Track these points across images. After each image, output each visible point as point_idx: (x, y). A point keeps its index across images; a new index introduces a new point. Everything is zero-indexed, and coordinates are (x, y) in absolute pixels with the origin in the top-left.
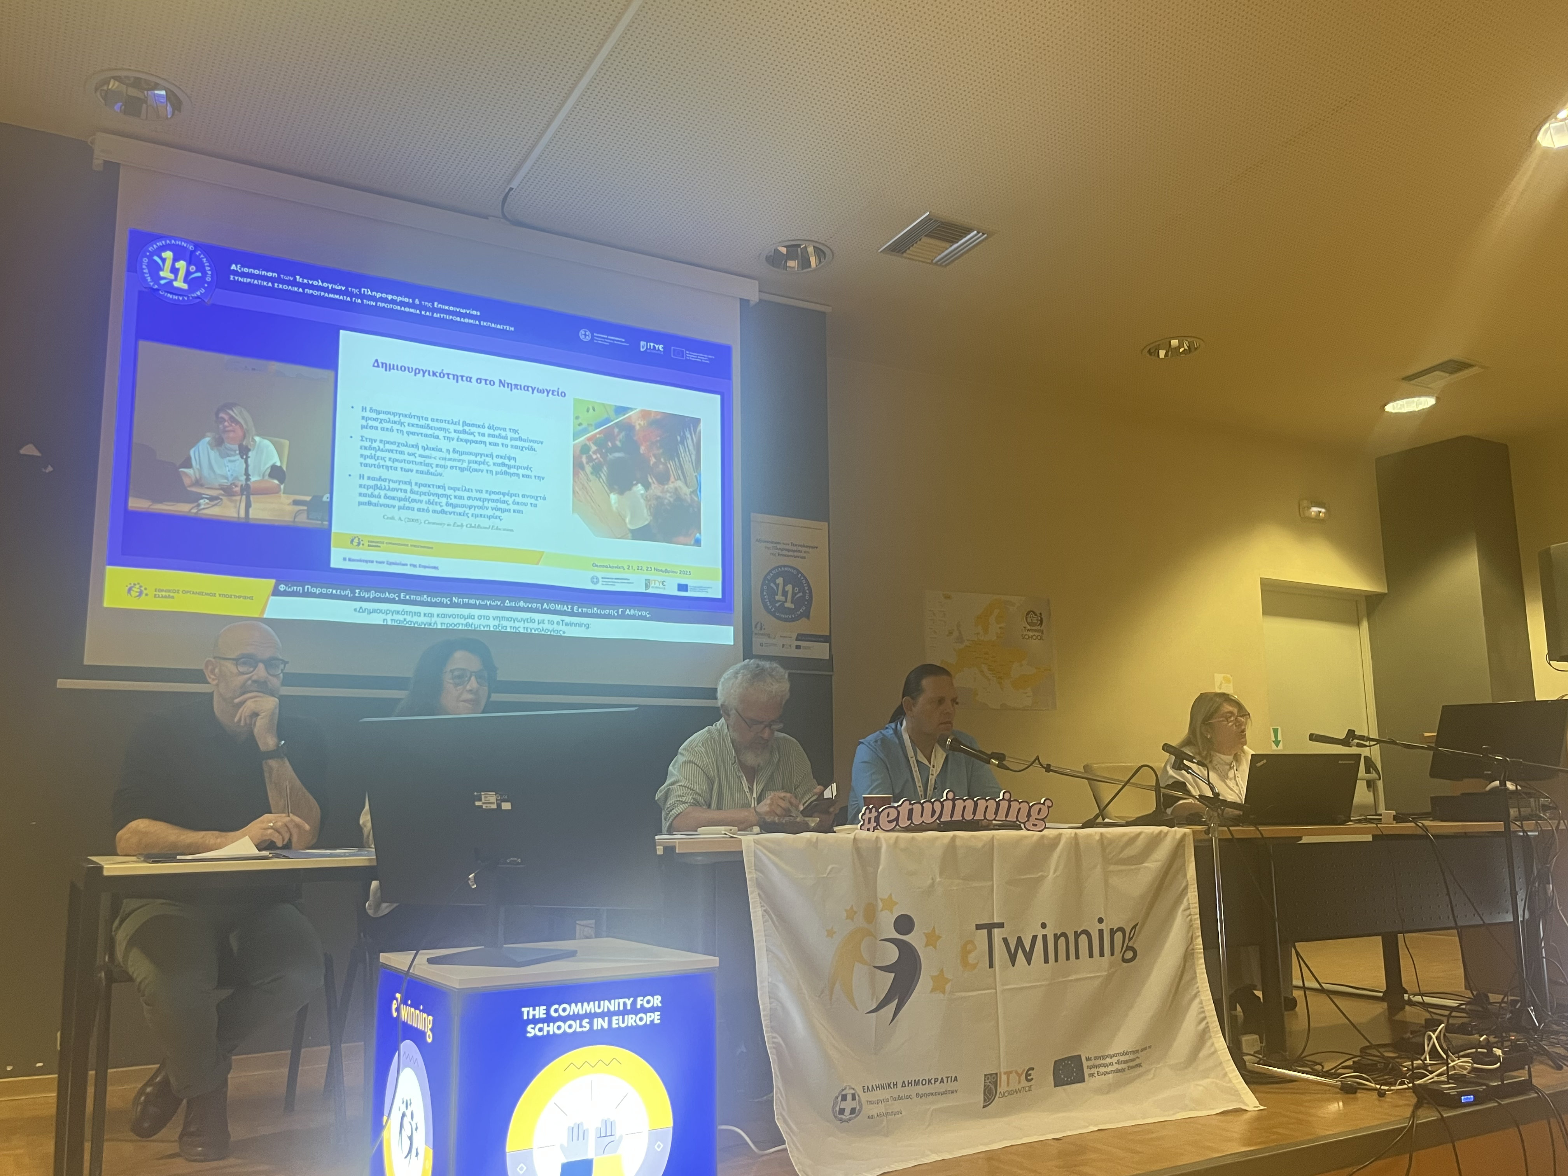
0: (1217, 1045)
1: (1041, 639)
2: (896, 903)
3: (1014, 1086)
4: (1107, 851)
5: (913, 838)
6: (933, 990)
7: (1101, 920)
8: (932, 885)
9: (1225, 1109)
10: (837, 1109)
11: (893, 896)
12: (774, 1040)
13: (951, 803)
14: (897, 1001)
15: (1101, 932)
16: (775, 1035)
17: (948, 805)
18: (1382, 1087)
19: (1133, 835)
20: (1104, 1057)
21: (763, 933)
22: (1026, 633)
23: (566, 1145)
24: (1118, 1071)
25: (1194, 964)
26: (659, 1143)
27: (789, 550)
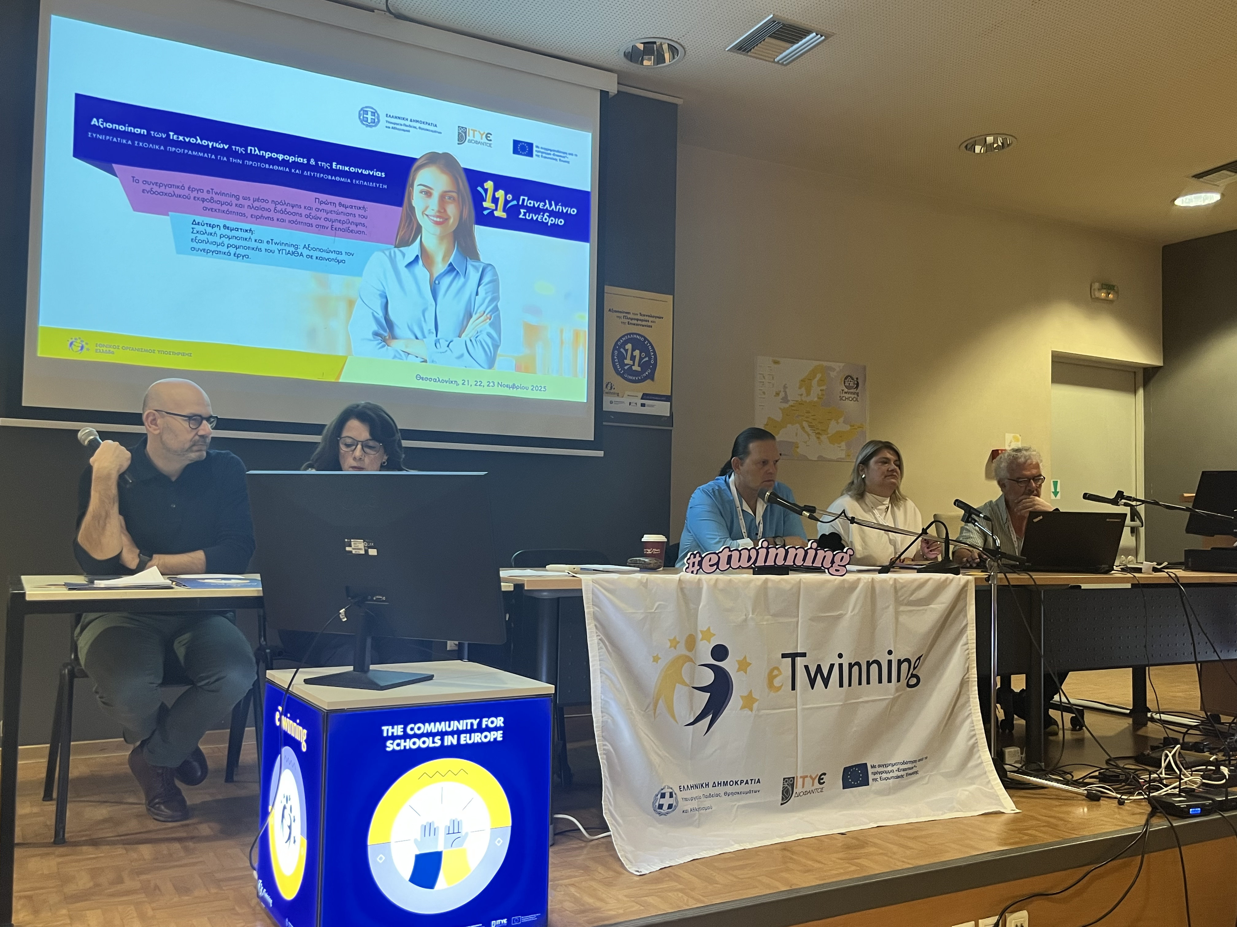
0: (983, 758)
1: (857, 400)
2: (714, 635)
3: (808, 787)
4: (899, 594)
5: (730, 580)
6: (742, 708)
7: (890, 653)
8: (745, 620)
9: (987, 811)
10: (657, 804)
11: (711, 629)
12: (605, 747)
13: (765, 550)
14: (711, 716)
15: (890, 662)
16: (605, 743)
17: (763, 552)
18: (1123, 797)
19: (922, 580)
20: (886, 766)
21: (598, 658)
22: (844, 395)
23: (419, 840)
24: (898, 777)
25: (968, 690)
26: (499, 839)
27: (637, 320)
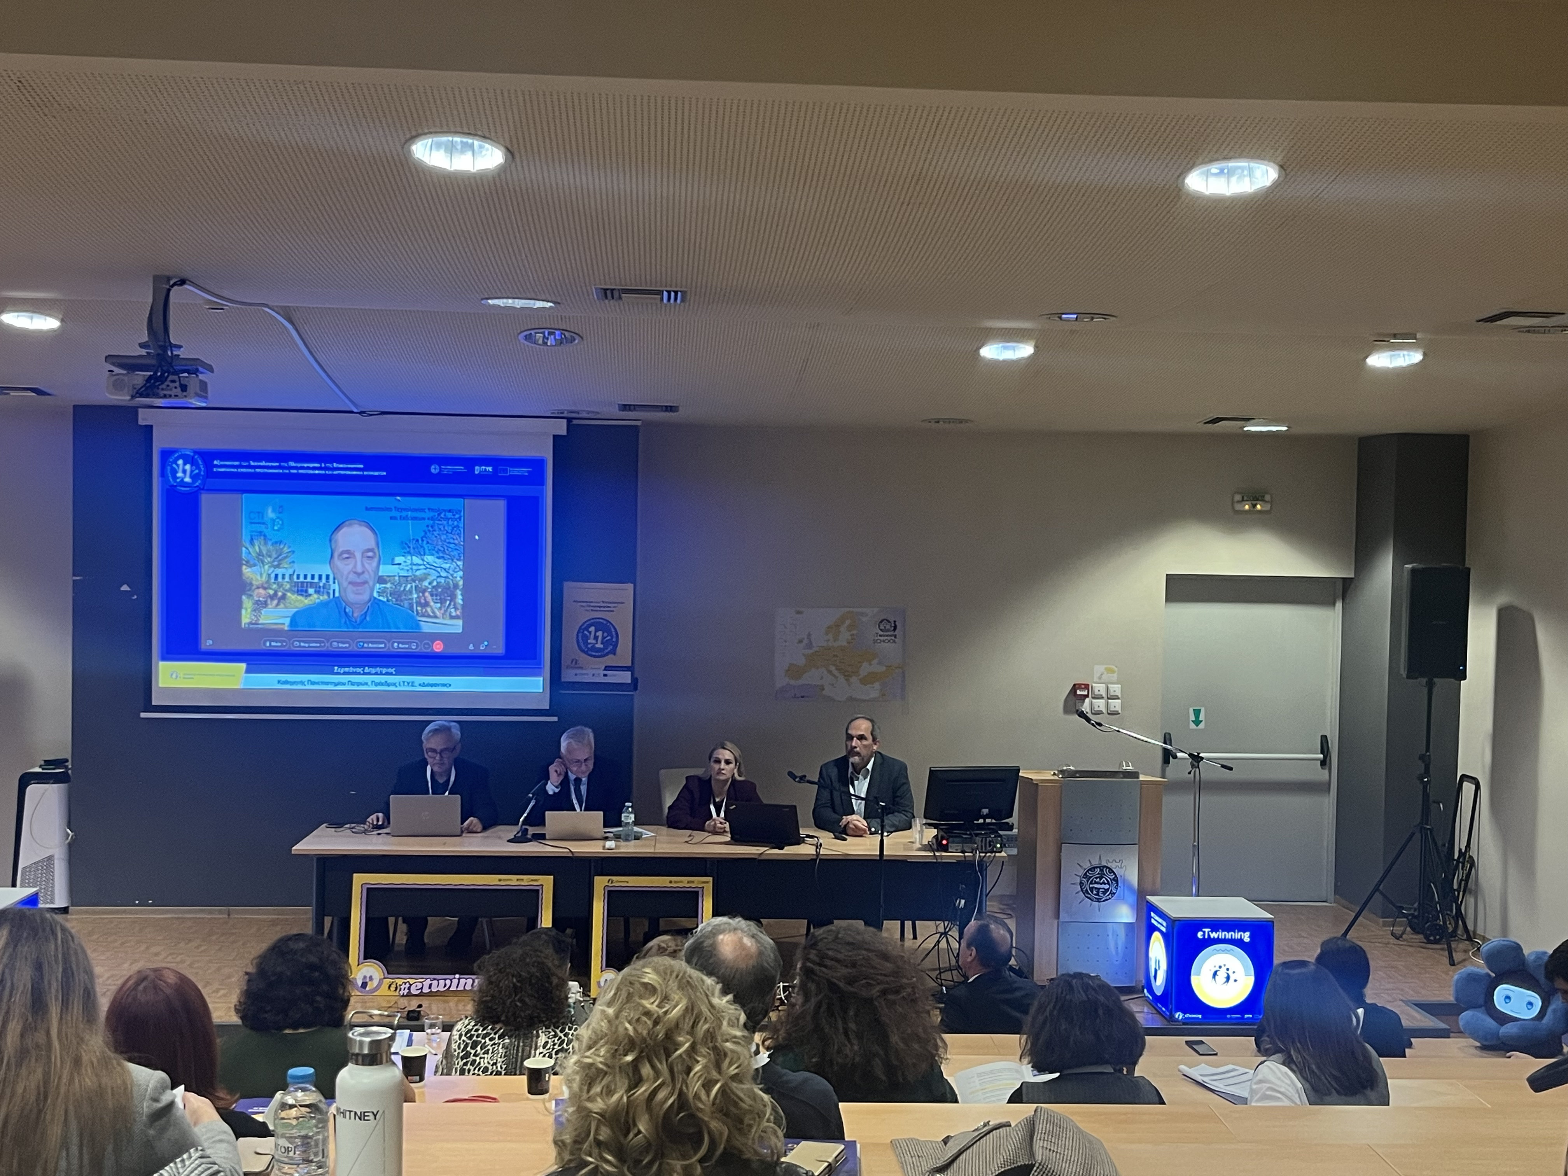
1: (894, 642)
22: (879, 638)
27: (597, 607)
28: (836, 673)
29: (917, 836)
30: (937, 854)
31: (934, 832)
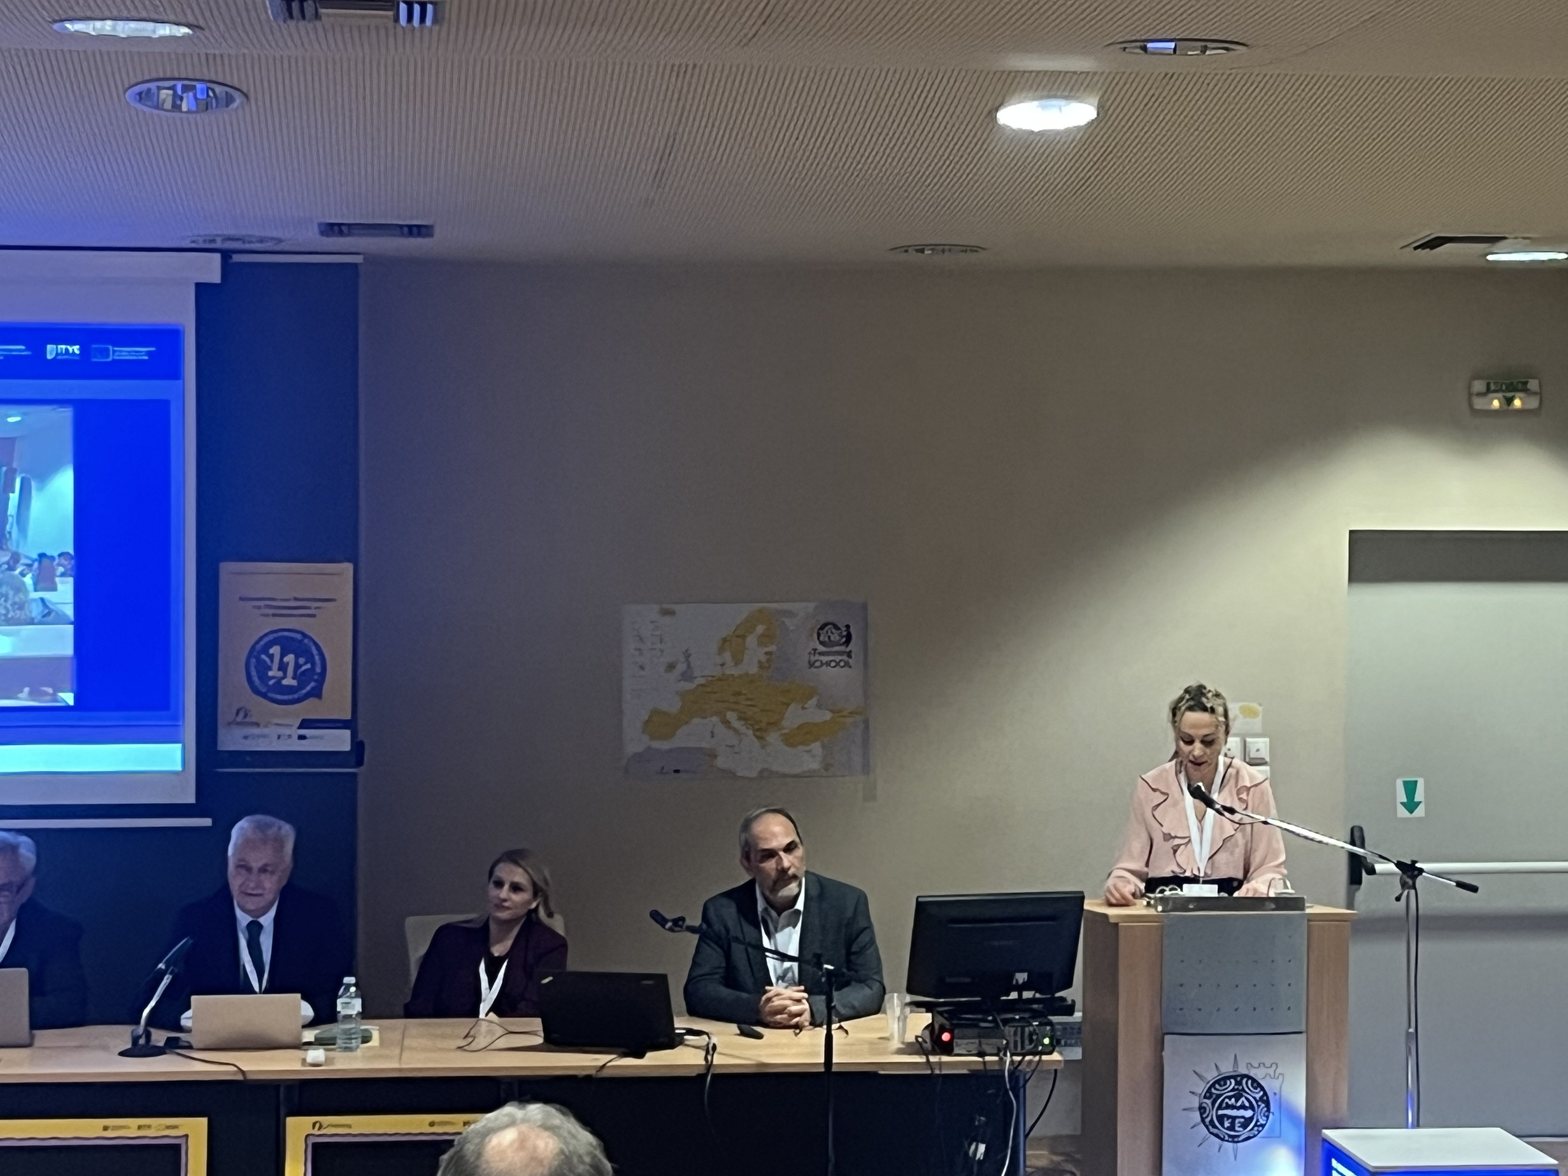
1: (847, 664)
22: (817, 657)
27: (290, 608)
28: (737, 724)
29: (895, 1027)
30: (933, 1059)
31: (927, 1018)
